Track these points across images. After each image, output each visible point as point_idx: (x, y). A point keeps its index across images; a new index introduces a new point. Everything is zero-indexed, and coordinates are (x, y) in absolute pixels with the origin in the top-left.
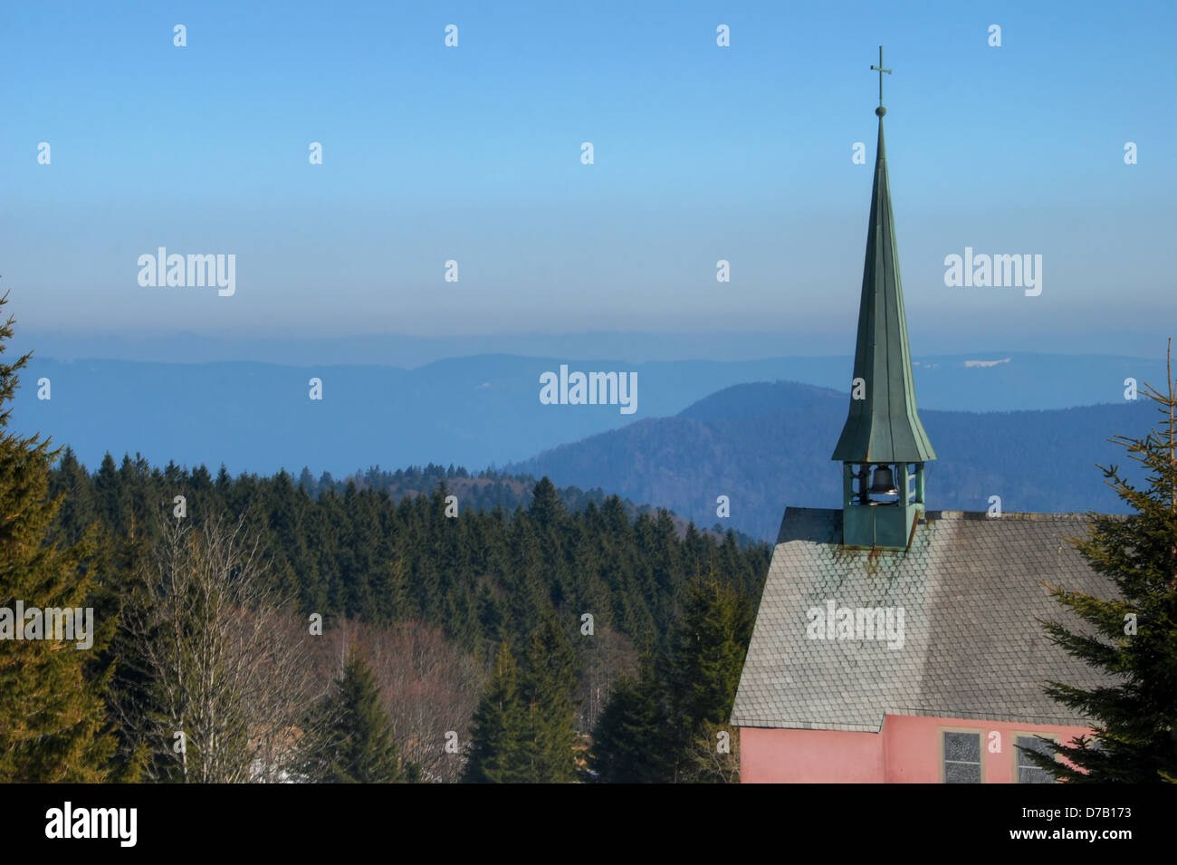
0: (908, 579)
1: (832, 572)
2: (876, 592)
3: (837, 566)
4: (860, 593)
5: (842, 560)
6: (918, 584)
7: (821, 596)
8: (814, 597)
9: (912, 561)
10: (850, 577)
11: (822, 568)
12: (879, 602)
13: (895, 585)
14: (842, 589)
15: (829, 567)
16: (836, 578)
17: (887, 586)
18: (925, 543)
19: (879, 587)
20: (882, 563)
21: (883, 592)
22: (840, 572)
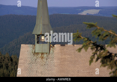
0: (50, 59)
1: (34, 58)
2: (44, 62)
3: (34, 57)
4: (40, 63)
5: (35, 56)
6: (53, 60)
7: (32, 63)
8: (30, 64)
9: (51, 55)
10: (38, 59)
11: (31, 57)
12: (45, 64)
13: (47, 61)
14: (36, 62)
15: (33, 57)
16: (35, 60)
17: (46, 61)
18: (53, 52)
19: (44, 61)
20: (44, 56)
21: (45, 62)
22: (35, 58)
